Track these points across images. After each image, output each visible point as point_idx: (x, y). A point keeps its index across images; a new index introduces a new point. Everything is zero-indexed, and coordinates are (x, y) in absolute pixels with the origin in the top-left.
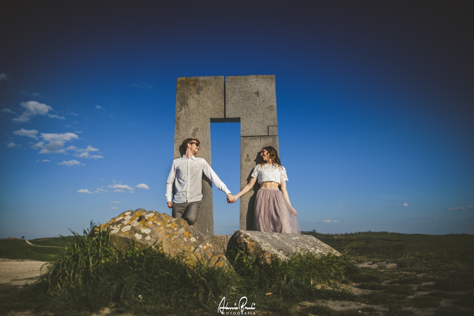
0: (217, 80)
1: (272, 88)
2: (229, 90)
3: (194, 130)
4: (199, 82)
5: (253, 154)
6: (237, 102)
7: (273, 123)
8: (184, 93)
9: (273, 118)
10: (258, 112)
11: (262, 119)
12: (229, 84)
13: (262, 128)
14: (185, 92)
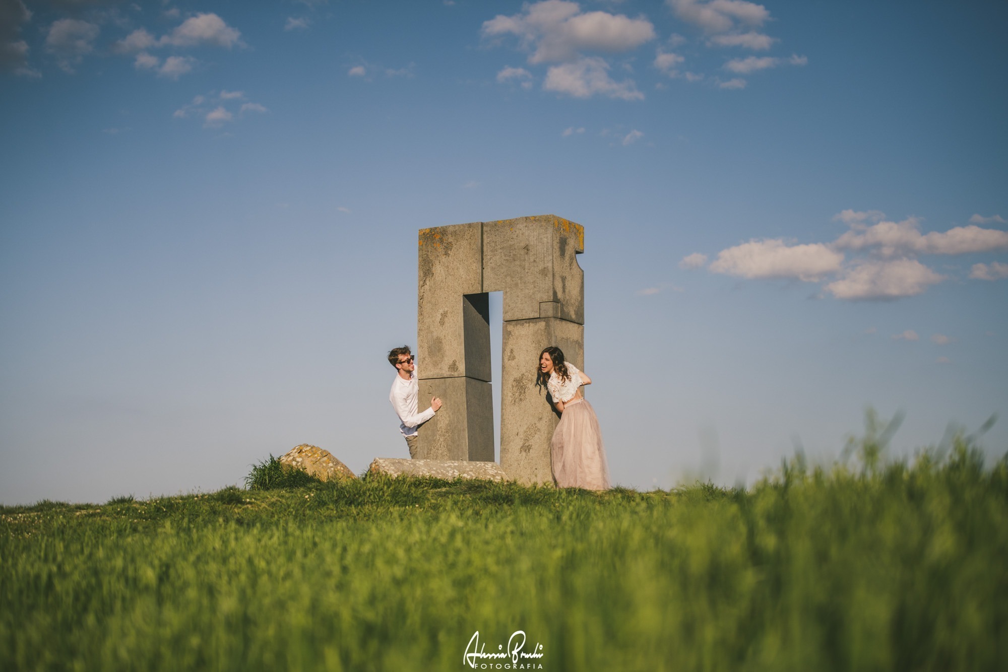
0: (471, 230)
1: (547, 238)
2: (489, 246)
3: (442, 315)
4: (447, 235)
5: (519, 347)
6: (498, 265)
7: (546, 297)
8: (427, 255)
9: (546, 288)
10: (526, 279)
11: (532, 291)
12: (488, 235)
13: (532, 306)
14: (429, 253)
